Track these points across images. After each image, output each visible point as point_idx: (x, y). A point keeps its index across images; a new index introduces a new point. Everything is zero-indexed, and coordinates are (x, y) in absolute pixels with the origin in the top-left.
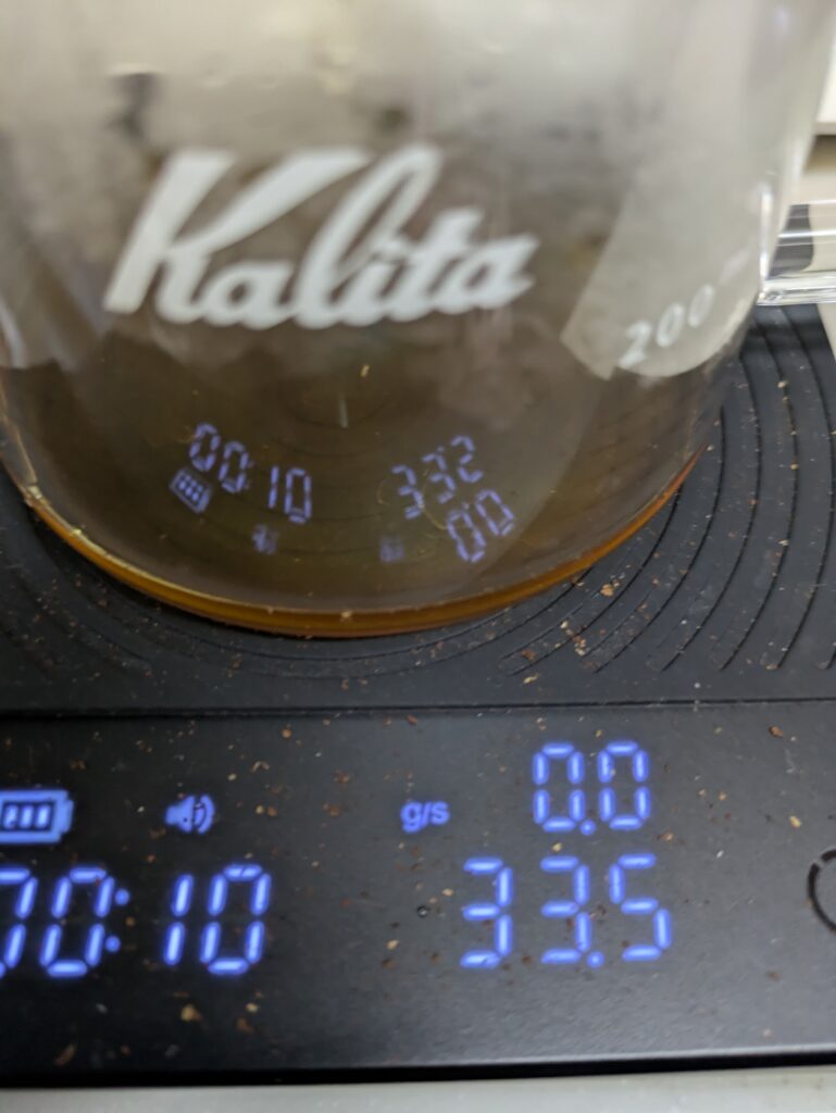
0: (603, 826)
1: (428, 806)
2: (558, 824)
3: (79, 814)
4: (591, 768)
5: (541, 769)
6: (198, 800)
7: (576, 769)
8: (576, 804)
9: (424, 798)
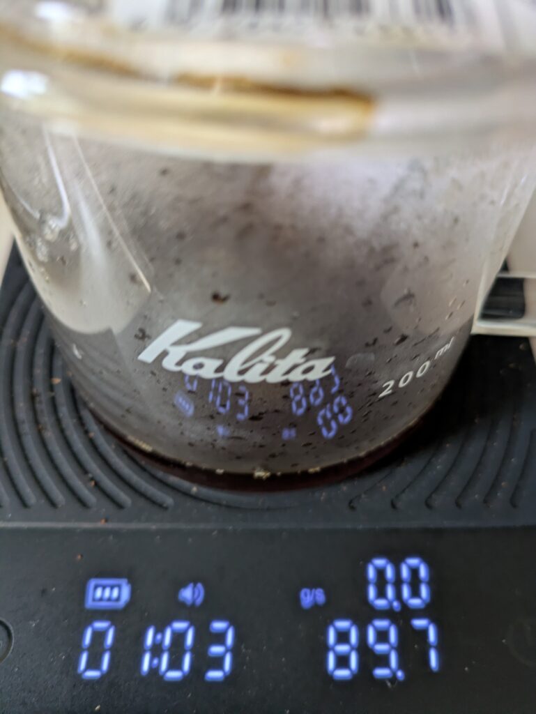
0: (404, 605)
1: (313, 590)
2: (381, 603)
3: (133, 593)
4: (398, 572)
5: (371, 573)
6: (195, 586)
7: (390, 573)
8: (390, 592)
9: (313, 586)
